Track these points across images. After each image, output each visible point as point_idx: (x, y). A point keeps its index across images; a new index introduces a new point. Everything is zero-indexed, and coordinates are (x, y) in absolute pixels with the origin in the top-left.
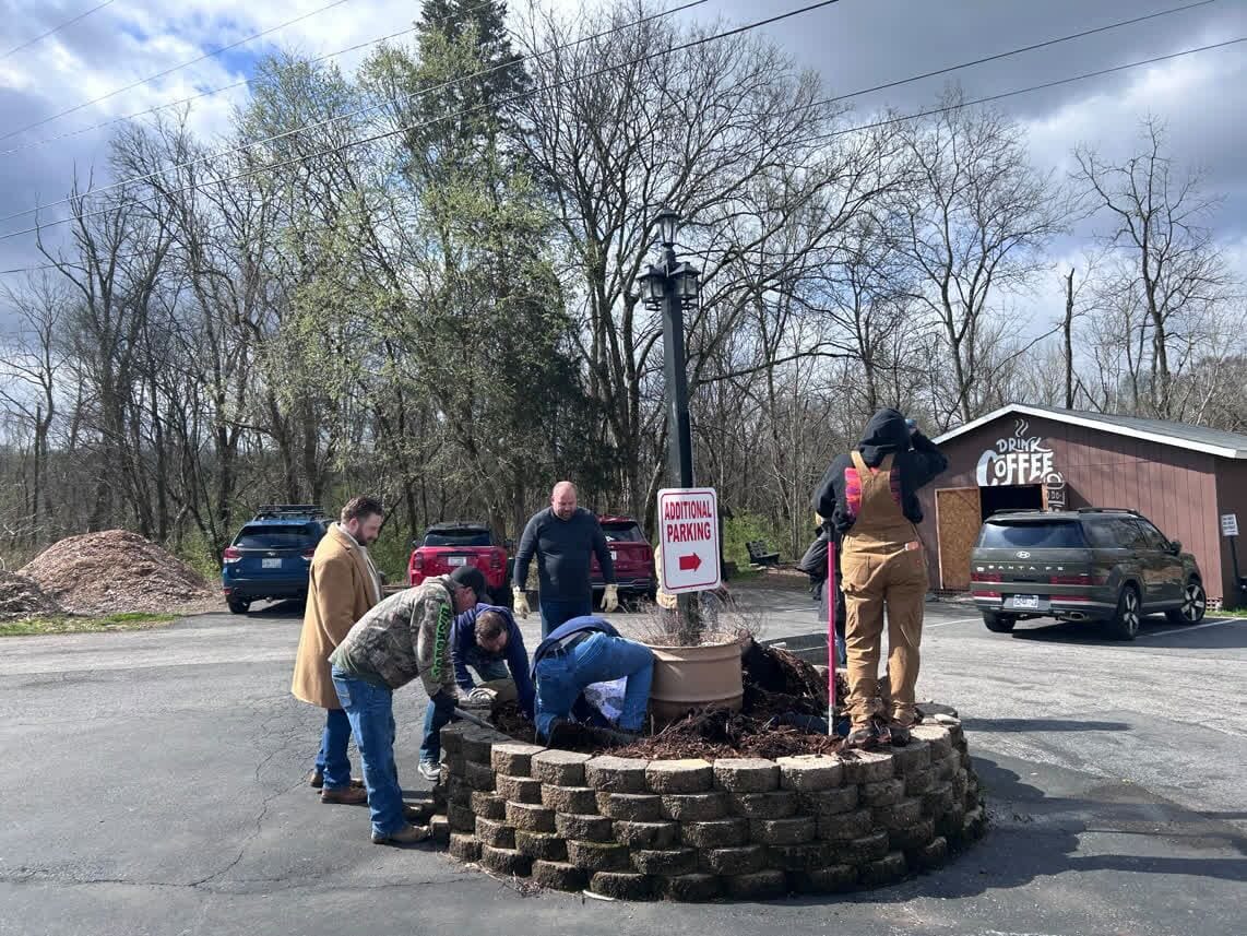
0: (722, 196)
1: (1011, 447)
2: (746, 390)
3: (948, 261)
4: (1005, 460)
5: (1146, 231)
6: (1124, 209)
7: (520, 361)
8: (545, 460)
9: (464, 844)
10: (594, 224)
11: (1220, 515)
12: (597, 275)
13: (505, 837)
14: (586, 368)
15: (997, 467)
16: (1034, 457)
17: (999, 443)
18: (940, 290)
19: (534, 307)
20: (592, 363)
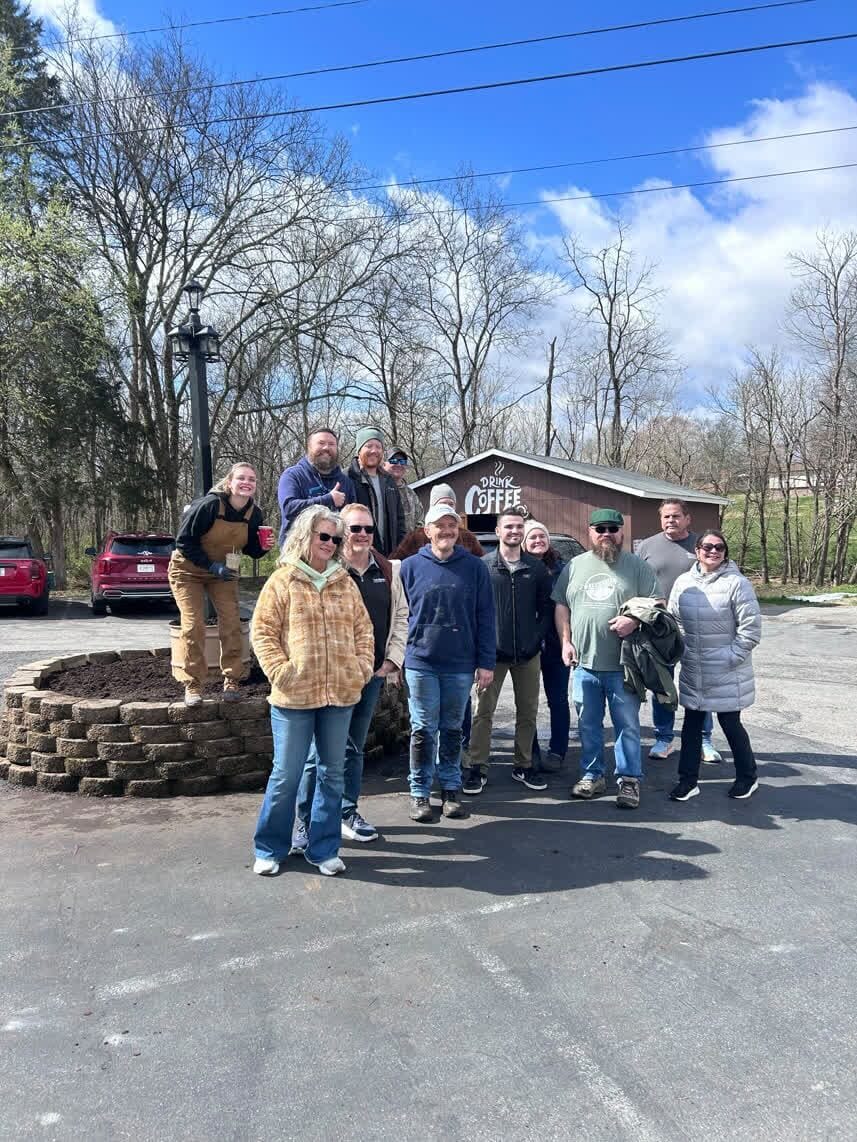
0: (260, 242)
1: (491, 483)
2: (282, 423)
3: (458, 320)
4: (486, 493)
5: (611, 310)
6: (596, 291)
7: (59, 383)
8: (83, 478)
9: (21, 773)
10: (134, 255)
11: (632, 540)
12: (139, 305)
13: (57, 765)
14: (126, 392)
15: (480, 500)
16: (508, 492)
17: (482, 480)
18: (451, 346)
19: (75, 332)
20: (133, 388)
